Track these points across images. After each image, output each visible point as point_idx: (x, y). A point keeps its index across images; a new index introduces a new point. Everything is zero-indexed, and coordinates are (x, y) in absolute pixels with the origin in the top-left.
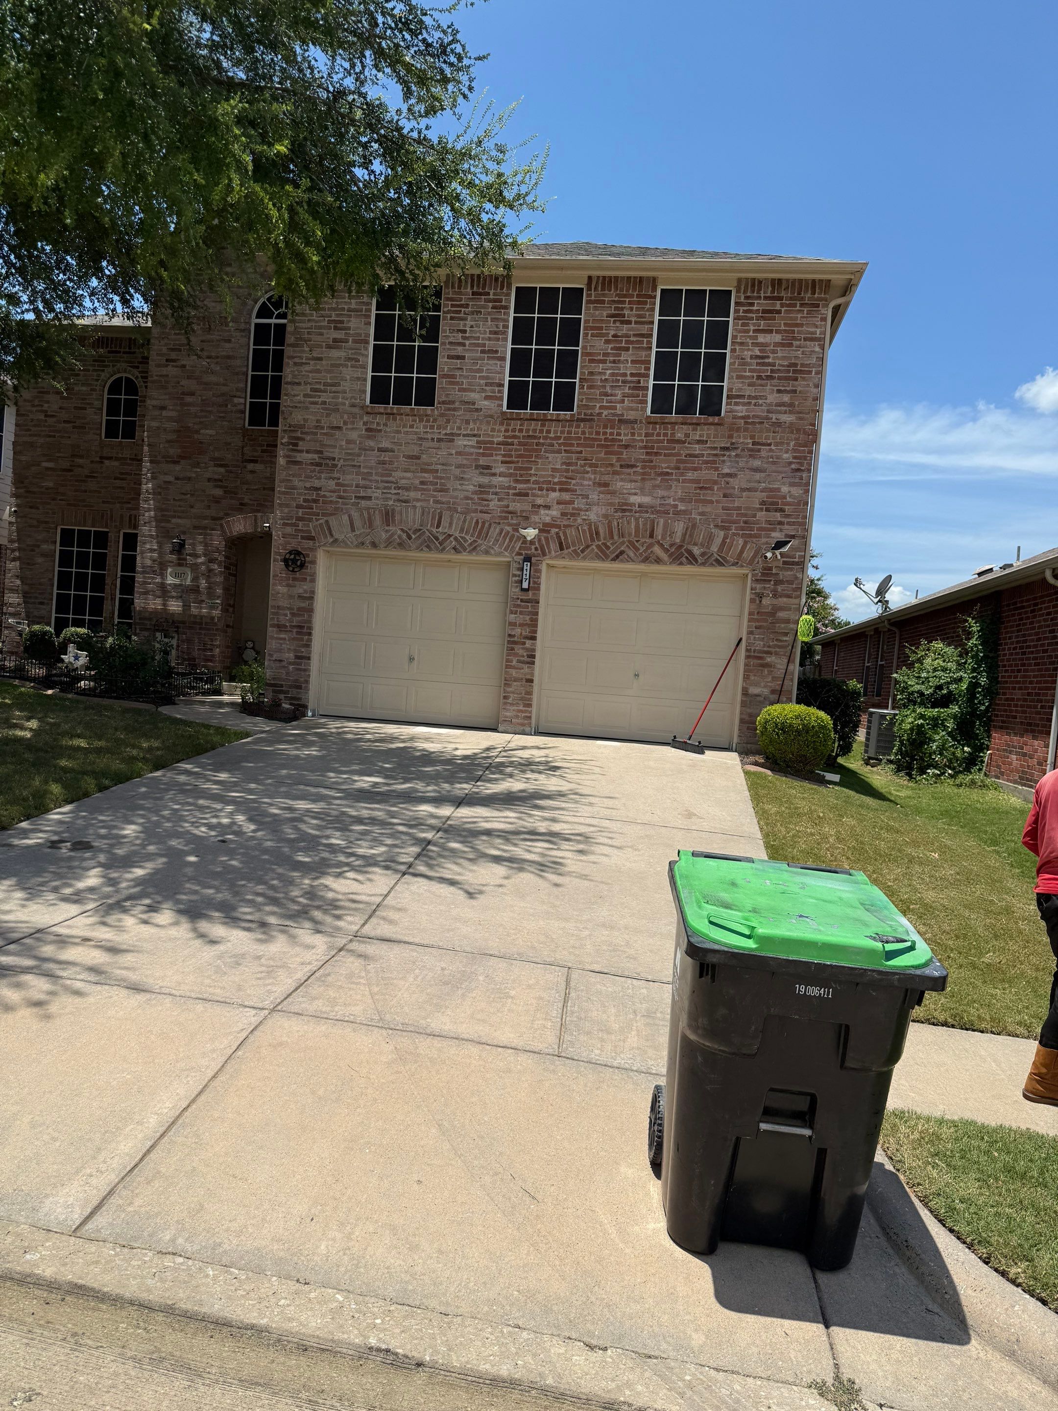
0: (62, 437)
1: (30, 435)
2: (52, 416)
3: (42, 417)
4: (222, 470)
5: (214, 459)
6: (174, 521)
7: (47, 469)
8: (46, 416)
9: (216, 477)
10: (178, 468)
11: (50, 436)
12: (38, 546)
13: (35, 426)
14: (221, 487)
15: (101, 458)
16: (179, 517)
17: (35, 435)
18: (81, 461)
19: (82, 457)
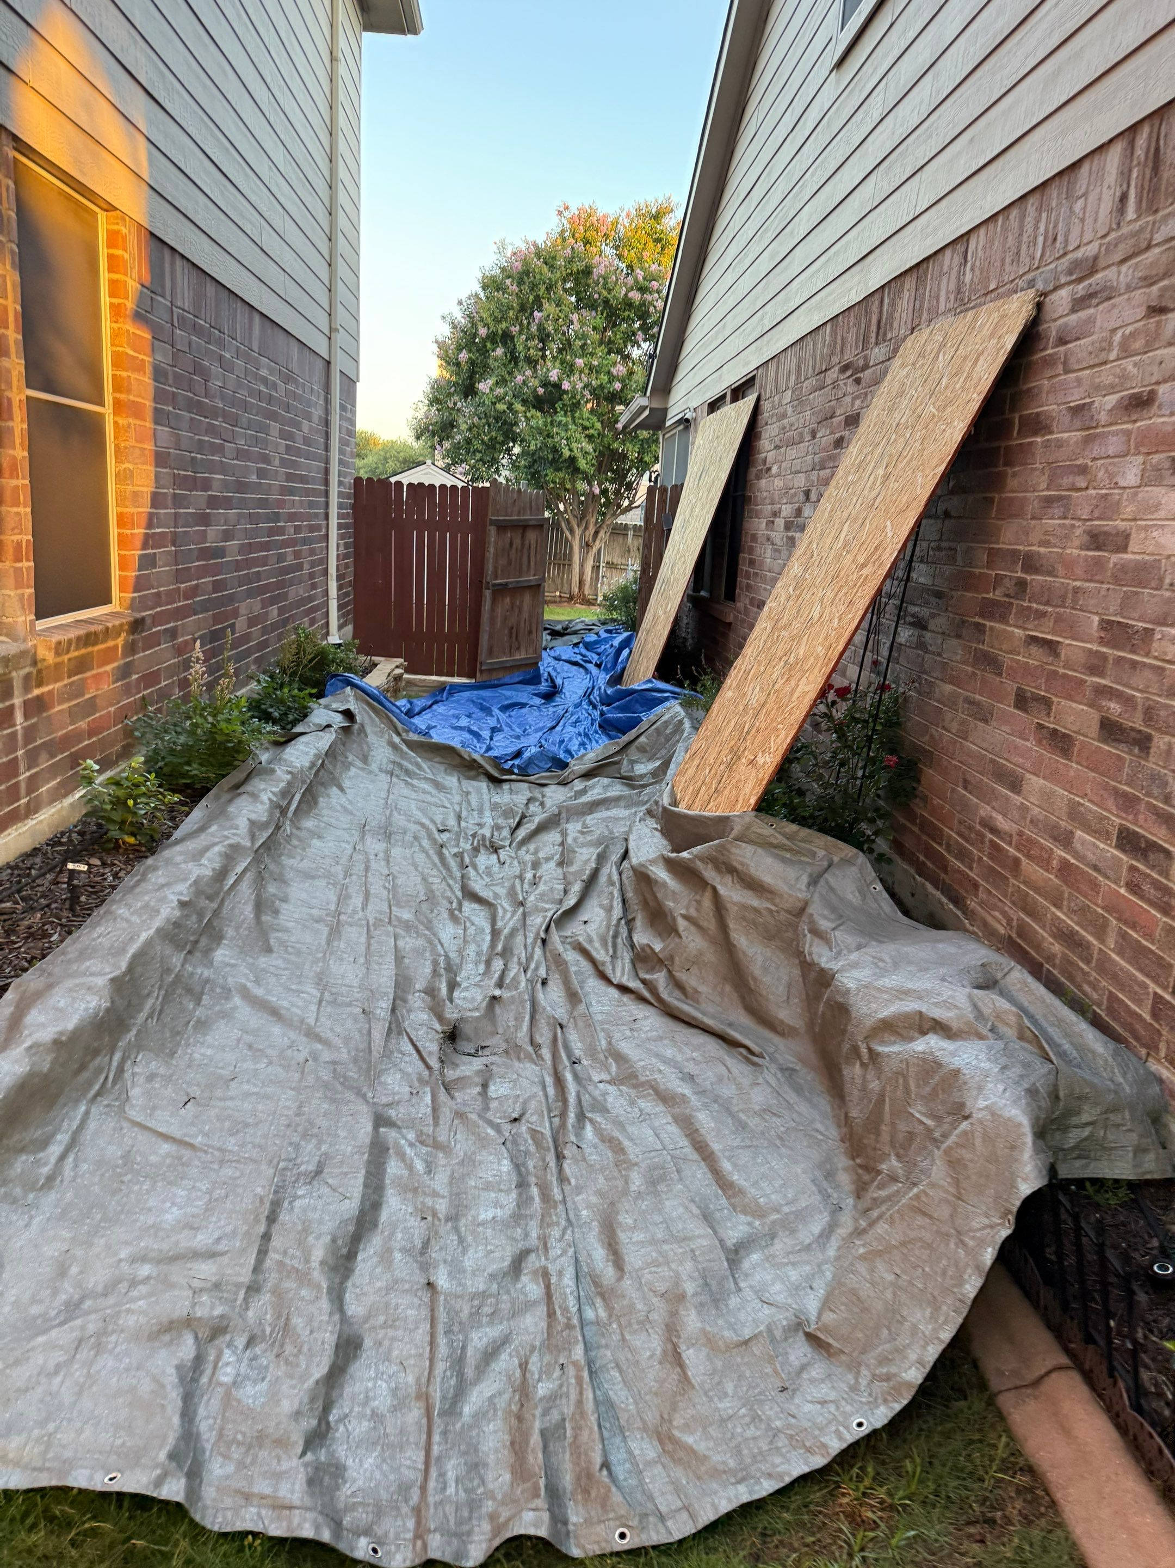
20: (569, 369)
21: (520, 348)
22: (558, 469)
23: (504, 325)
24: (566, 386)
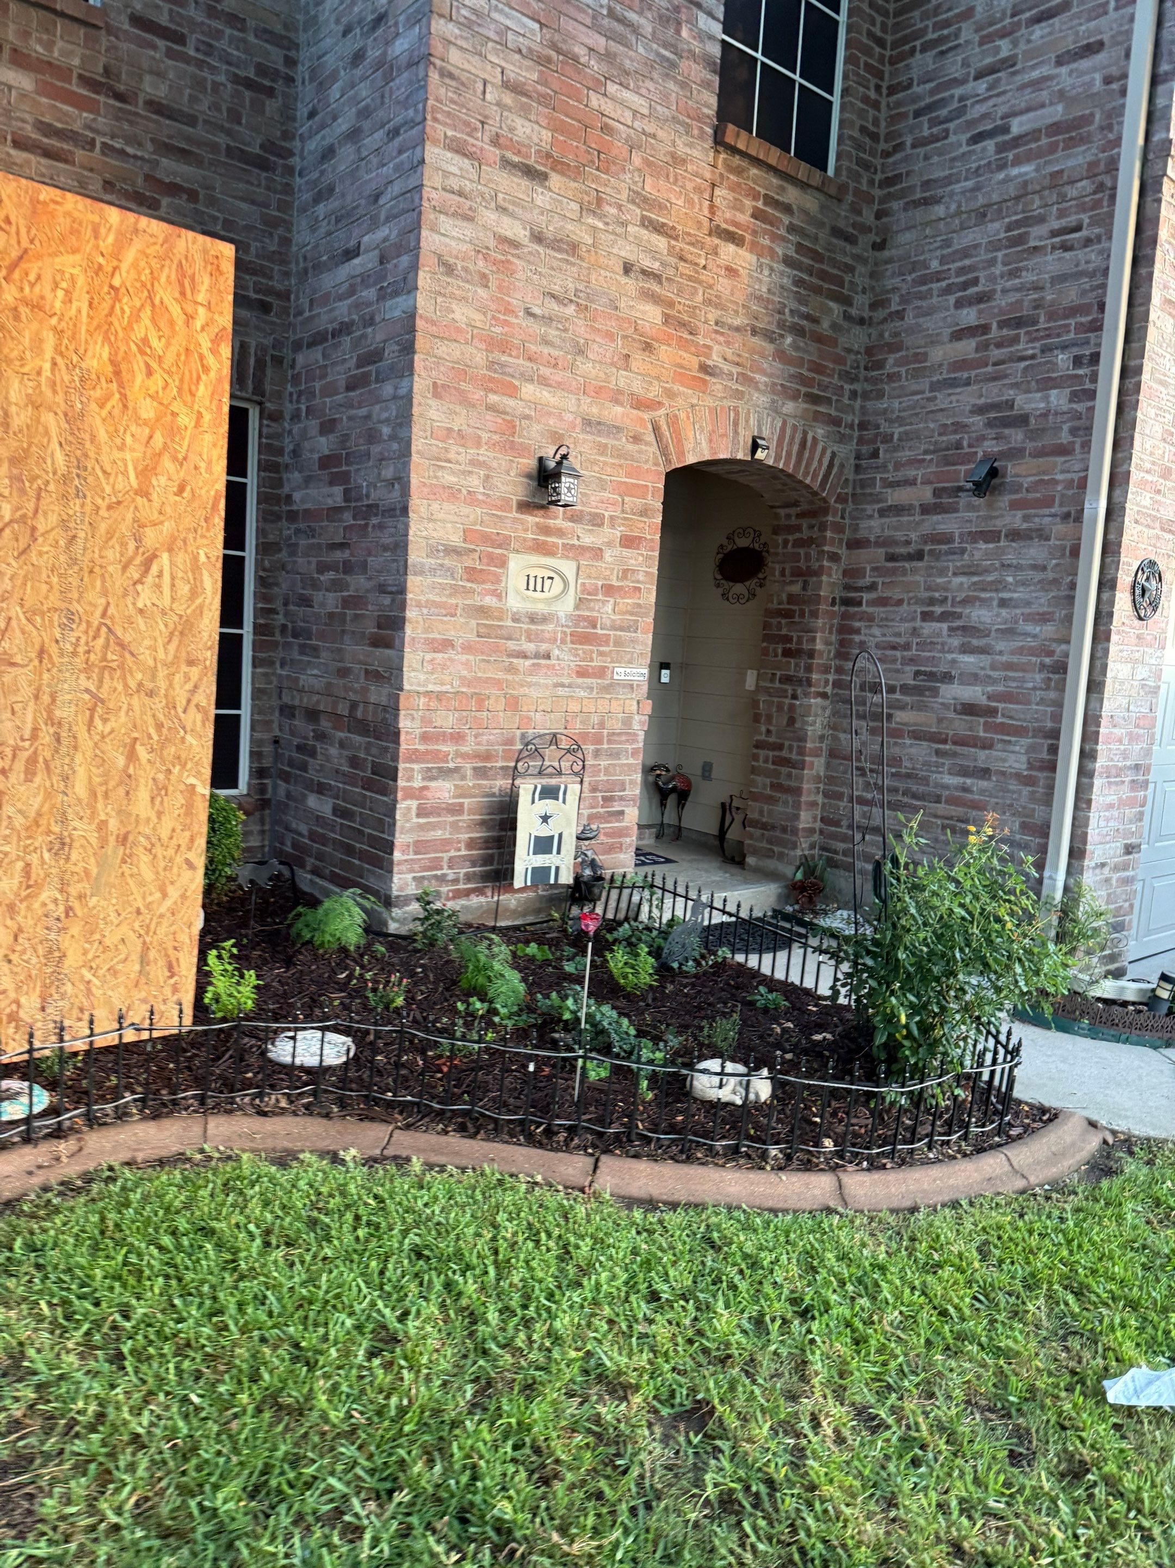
4: (661, 243)
5: (640, 199)
6: (529, 390)
9: (647, 263)
10: (542, 198)
14: (655, 299)
16: (544, 382)
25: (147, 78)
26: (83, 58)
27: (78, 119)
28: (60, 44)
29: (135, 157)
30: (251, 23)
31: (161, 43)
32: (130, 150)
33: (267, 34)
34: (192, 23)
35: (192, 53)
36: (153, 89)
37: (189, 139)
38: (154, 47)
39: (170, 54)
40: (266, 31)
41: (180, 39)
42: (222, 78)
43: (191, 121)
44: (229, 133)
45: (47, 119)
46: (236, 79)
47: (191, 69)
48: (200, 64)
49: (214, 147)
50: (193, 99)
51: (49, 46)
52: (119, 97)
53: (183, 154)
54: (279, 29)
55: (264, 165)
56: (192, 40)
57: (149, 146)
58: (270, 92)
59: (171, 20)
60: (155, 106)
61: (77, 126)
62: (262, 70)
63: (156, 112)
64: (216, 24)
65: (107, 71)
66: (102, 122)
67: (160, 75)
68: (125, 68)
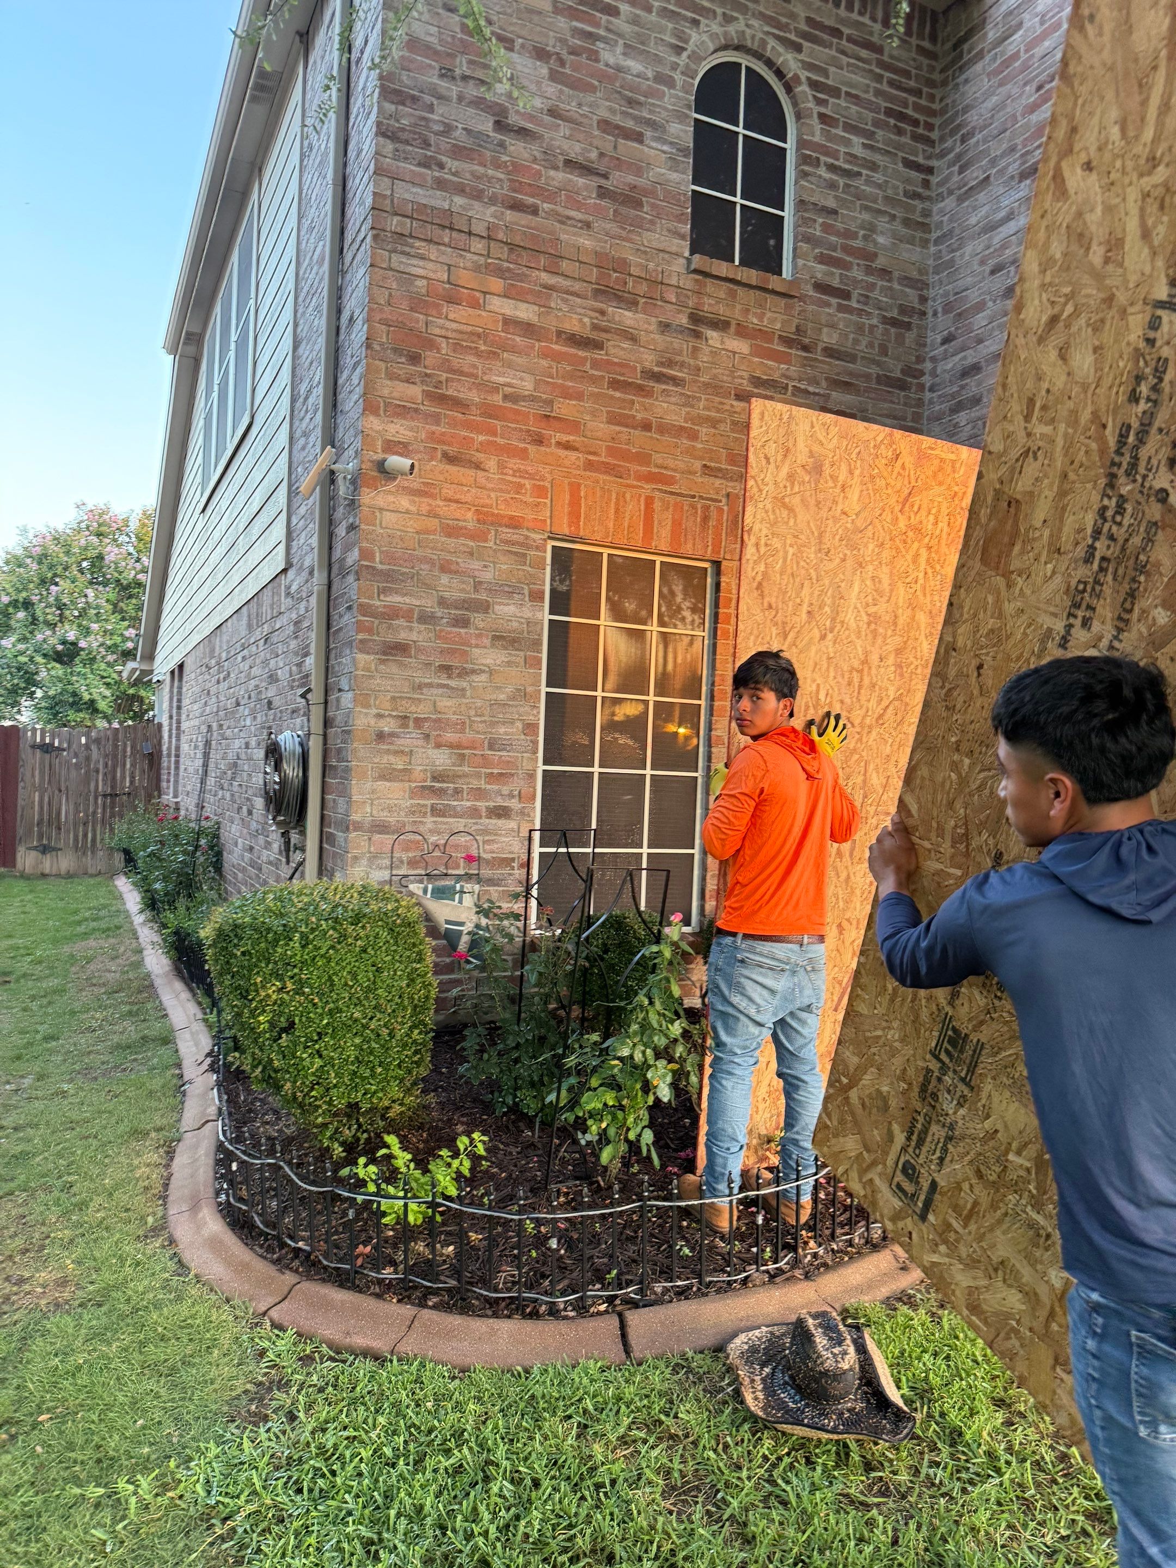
0: (564, 220)
1: (440, 184)
2: (522, 132)
3: (486, 125)
7: (508, 322)
8: (500, 125)
11: (516, 206)
12: (485, 608)
13: (458, 152)
15: (695, 318)
17: (461, 190)
18: (627, 317)
19: (632, 304)
20: (87, 632)
21: (39, 613)
22: (80, 710)
23: (24, 594)
24: (82, 644)
25: (825, 330)
26: (783, 322)
27: (777, 370)
28: (769, 314)
29: (815, 394)
30: (896, 274)
31: (834, 301)
32: (811, 389)
33: (907, 281)
34: (855, 281)
35: (855, 305)
36: (829, 338)
37: (851, 374)
38: (828, 305)
39: (841, 308)
40: (906, 278)
41: (846, 295)
42: (875, 321)
43: (852, 358)
44: (878, 363)
45: (758, 374)
46: (886, 321)
47: (854, 318)
48: (860, 312)
49: (867, 377)
50: (856, 341)
51: (761, 318)
52: (805, 348)
53: (846, 386)
54: (915, 274)
55: (902, 386)
56: (855, 295)
57: (824, 384)
58: (908, 326)
59: (841, 282)
60: (830, 352)
61: (776, 376)
62: (903, 310)
63: (831, 356)
64: (871, 279)
65: (798, 329)
66: (794, 370)
67: (833, 326)
68: (810, 325)
